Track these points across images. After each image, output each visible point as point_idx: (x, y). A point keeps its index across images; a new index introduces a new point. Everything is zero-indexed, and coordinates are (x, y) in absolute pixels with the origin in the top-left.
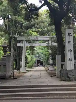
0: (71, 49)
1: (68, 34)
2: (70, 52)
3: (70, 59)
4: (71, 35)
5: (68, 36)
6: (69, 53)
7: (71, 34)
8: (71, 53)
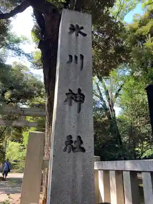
0: (79, 90)
1: (70, 29)
2: (75, 105)
3: (74, 139)
4: (84, 35)
5: (70, 33)
6: (67, 106)
7: (82, 31)
8: (79, 110)
